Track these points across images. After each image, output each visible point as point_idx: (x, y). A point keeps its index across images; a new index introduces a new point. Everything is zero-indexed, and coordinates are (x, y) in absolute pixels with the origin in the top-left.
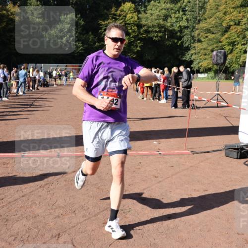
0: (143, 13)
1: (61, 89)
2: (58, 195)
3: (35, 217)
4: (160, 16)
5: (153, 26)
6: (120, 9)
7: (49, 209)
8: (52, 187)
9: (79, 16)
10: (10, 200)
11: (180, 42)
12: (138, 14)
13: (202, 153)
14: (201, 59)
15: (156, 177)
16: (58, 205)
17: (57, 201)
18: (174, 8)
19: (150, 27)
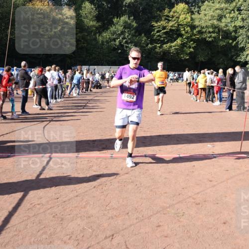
0: (196, 13)
1: (113, 91)
2: (112, 197)
3: (89, 217)
4: (214, 16)
5: (206, 27)
6: (173, 10)
7: (102, 210)
8: (105, 188)
9: (132, 18)
10: (64, 199)
11: (235, 42)
12: (192, 15)
15: (210, 181)
16: (112, 206)
17: (110, 202)
18: (229, 8)
19: (203, 28)
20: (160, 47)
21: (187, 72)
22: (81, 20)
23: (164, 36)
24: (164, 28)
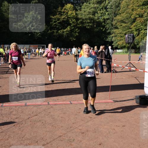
0: (79, 10)
2: (26, 131)
4: (90, 12)
5: (86, 19)
6: (64, 8)
7: (20, 141)
8: (22, 126)
11: (104, 29)
12: (76, 11)
13: (121, 101)
14: (118, 40)
15: (91, 118)
16: (26, 138)
17: (25, 135)
18: (99, 7)
19: (84, 20)
20: (56, 32)
21: (74, 48)
22: (2, 13)
23: (59, 25)
24: (59, 20)
